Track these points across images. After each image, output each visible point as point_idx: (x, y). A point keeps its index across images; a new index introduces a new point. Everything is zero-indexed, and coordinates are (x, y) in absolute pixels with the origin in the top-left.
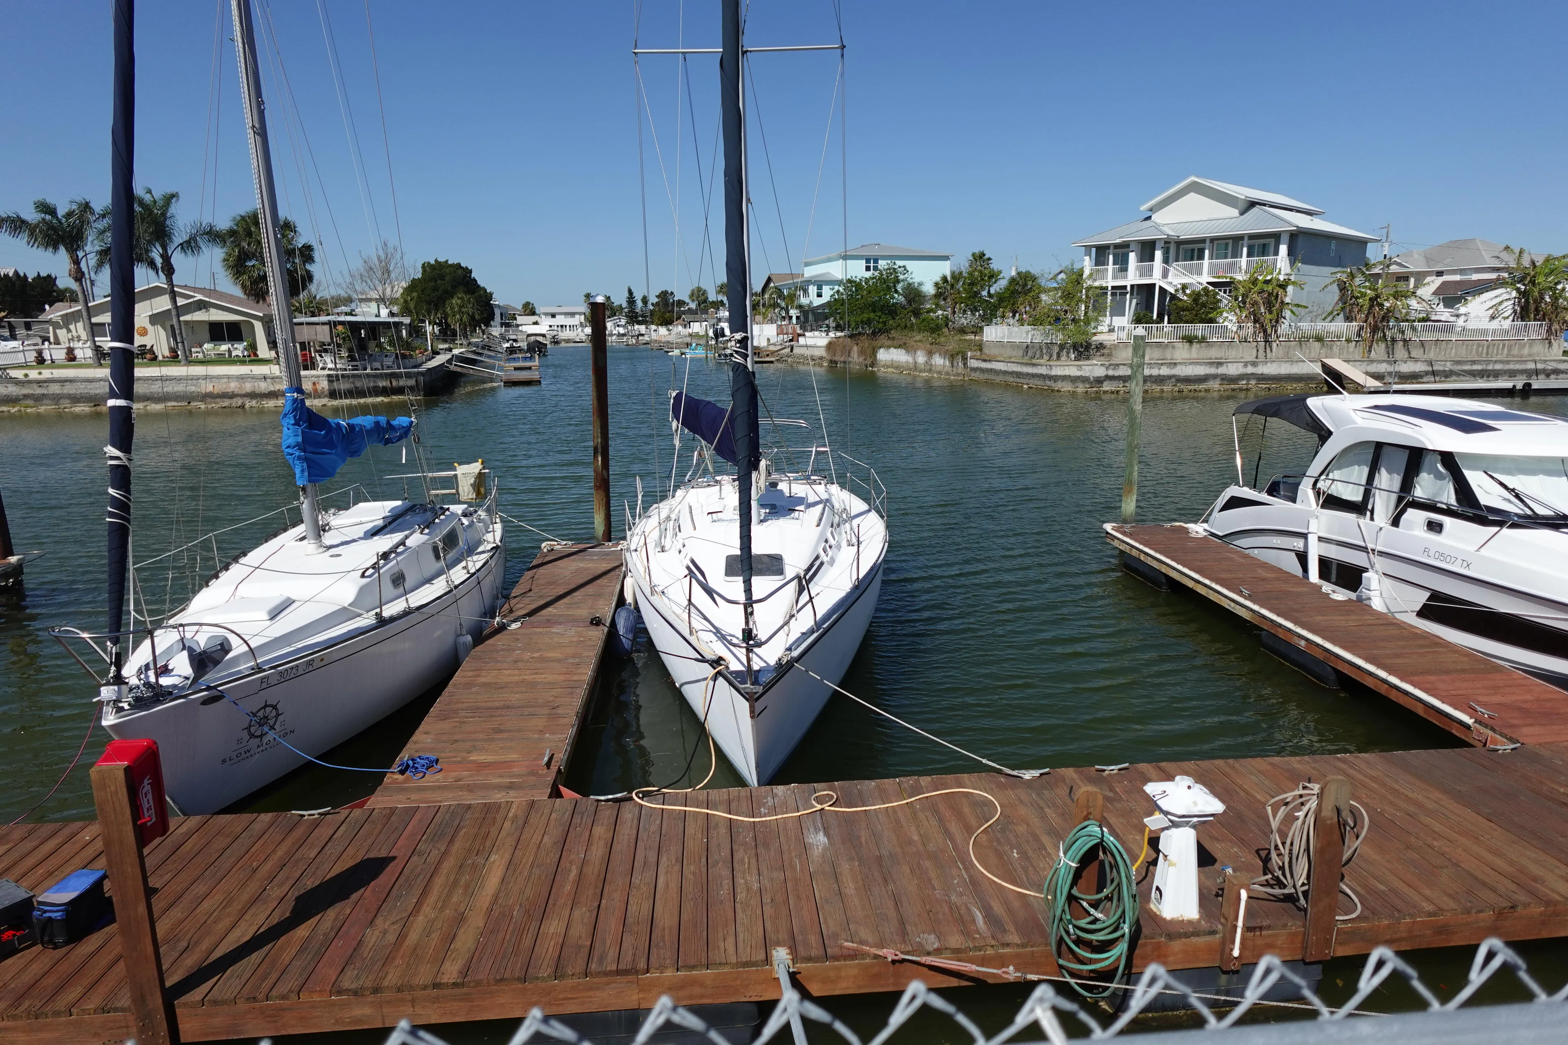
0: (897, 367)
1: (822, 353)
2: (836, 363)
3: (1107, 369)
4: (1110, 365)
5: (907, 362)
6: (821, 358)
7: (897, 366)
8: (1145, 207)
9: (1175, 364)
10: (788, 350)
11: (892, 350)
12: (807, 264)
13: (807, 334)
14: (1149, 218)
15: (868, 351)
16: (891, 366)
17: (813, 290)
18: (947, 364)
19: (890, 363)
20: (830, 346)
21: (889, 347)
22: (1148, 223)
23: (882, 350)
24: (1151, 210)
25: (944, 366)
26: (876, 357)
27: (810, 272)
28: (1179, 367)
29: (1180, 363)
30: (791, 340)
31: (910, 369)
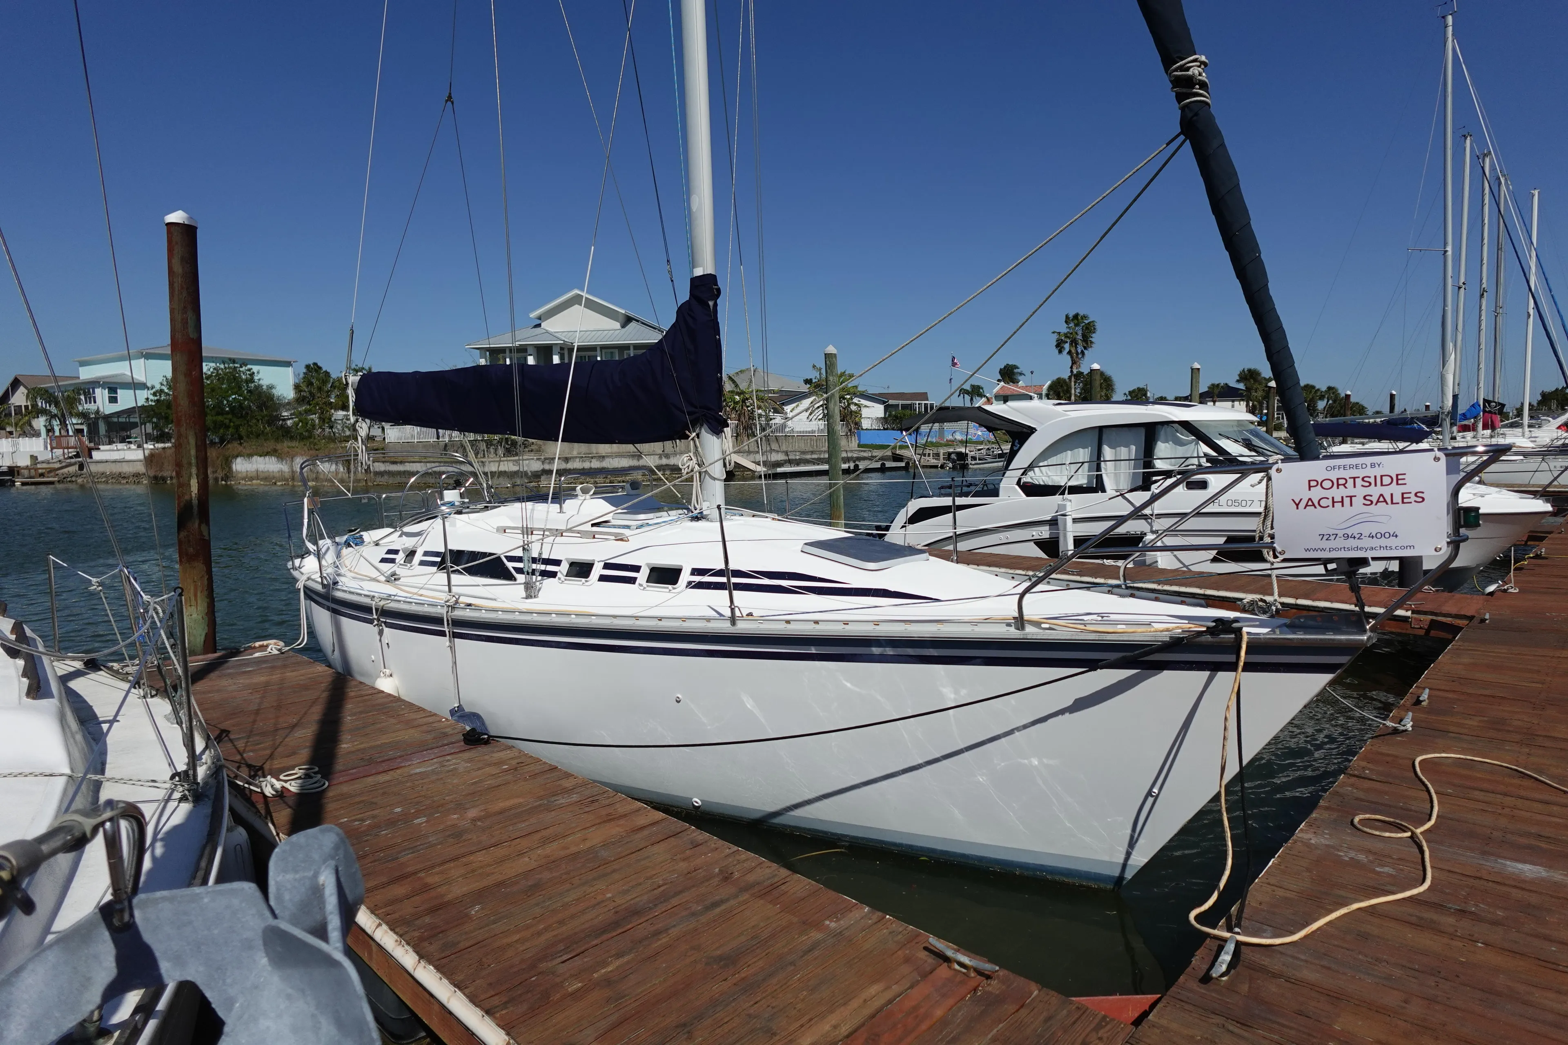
0: (265, 479)
1: (141, 468)
2: (164, 479)
3: (543, 463)
4: (545, 459)
5: (281, 471)
6: (137, 475)
7: (267, 478)
8: (533, 315)
9: (603, 457)
10: (74, 469)
11: (255, 458)
12: (83, 364)
13: (101, 447)
14: (539, 325)
15: (219, 462)
16: (257, 477)
17: (102, 395)
18: (342, 469)
19: (254, 474)
20: (151, 459)
21: (250, 456)
22: (538, 330)
23: (239, 460)
24: (539, 318)
25: (337, 472)
26: (230, 468)
27: (86, 374)
28: (607, 460)
29: (608, 457)
30: (77, 456)
31: (287, 480)
